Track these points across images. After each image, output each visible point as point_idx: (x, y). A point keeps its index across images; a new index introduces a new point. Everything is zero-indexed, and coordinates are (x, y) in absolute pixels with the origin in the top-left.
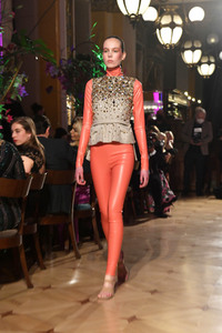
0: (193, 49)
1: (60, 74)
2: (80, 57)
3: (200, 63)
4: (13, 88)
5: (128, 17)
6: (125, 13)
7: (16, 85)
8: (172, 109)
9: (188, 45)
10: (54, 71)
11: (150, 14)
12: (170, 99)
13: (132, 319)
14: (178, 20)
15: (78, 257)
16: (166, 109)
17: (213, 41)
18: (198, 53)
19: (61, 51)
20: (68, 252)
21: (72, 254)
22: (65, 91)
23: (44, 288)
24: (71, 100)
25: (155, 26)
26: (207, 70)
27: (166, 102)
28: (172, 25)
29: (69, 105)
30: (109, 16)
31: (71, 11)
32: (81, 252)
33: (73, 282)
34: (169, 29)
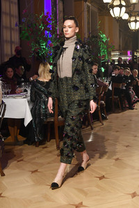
2: (93, 37)
5: (115, 18)
6: (114, 16)
8: (136, 59)
11: (125, 17)
12: (135, 54)
13: (117, 159)
15: (92, 129)
16: (133, 59)
19: (85, 34)
20: (87, 126)
21: (89, 127)
25: (128, 22)
27: (133, 56)
28: (136, 21)
30: (106, 18)
31: (89, 16)
32: (94, 126)
33: (90, 140)
34: (134, 23)
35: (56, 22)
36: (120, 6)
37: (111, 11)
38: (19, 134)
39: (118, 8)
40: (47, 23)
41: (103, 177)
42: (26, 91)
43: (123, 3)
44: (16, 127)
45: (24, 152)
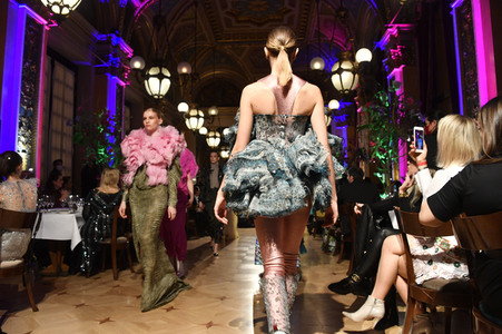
0: (225, 150)
6: (190, 128)
9: (223, 148)
11: (203, 131)
14: (218, 135)
25: (206, 137)
28: (215, 137)
35: (120, 124)
36: (198, 117)
37: (187, 122)
38: (64, 262)
39: (195, 119)
40: (108, 124)
42: (75, 208)
43: (201, 114)
44: (59, 253)
45: (70, 283)
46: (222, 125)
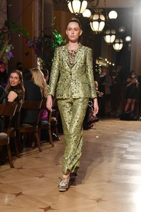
0: (111, 35)
1: (33, 45)
2: (46, 36)
3: (114, 43)
4: (5, 52)
5: (74, 14)
6: (72, 12)
7: (7, 51)
8: (98, 68)
9: (108, 32)
10: (30, 43)
12: (97, 62)
14: (103, 18)
15: (40, 151)
16: (94, 68)
17: (122, 30)
18: (113, 37)
19: (35, 32)
20: (34, 148)
21: (37, 149)
22: (36, 55)
23: (18, 169)
24: (40, 61)
25: (89, 20)
26: (118, 47)
27: (95, 64)
28: (99, 21)
29: (38, 64)
30: (63, 13)
31: (41, 9)
32: (42, 148)
34: (97, 23)
37: (69, 5)
39: (79, 2)
41: (50, 208)
46: (108, 6)
